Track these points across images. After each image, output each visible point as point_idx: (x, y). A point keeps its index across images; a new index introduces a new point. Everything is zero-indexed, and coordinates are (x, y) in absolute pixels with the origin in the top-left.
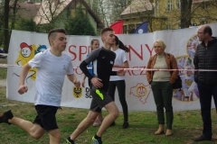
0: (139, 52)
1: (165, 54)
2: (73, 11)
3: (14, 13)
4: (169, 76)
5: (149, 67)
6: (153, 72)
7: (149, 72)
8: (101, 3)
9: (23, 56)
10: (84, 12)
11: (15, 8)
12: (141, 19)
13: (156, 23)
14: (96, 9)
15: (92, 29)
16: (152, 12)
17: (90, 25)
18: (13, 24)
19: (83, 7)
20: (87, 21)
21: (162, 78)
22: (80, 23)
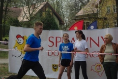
0: (97, 42)
1: (112, 43)
2: (44, 13)
3: (6, 14)
4: (116, 58)
5: (101, 52)
6: (104, 55)
7: (101, 55)
8: (62, 8)
9: (19, 43)
10: (51, 14)
11: (6, 11)
12: (90, 19)
13: (100, 22)
14: (58, 12)
15: (57, 25)
16: (97, 14)
17: (55, 23)
18: (5, 21)
19: (51, 11)
20: (53, 20)
21: (111, 60)
22: (48, 21)
